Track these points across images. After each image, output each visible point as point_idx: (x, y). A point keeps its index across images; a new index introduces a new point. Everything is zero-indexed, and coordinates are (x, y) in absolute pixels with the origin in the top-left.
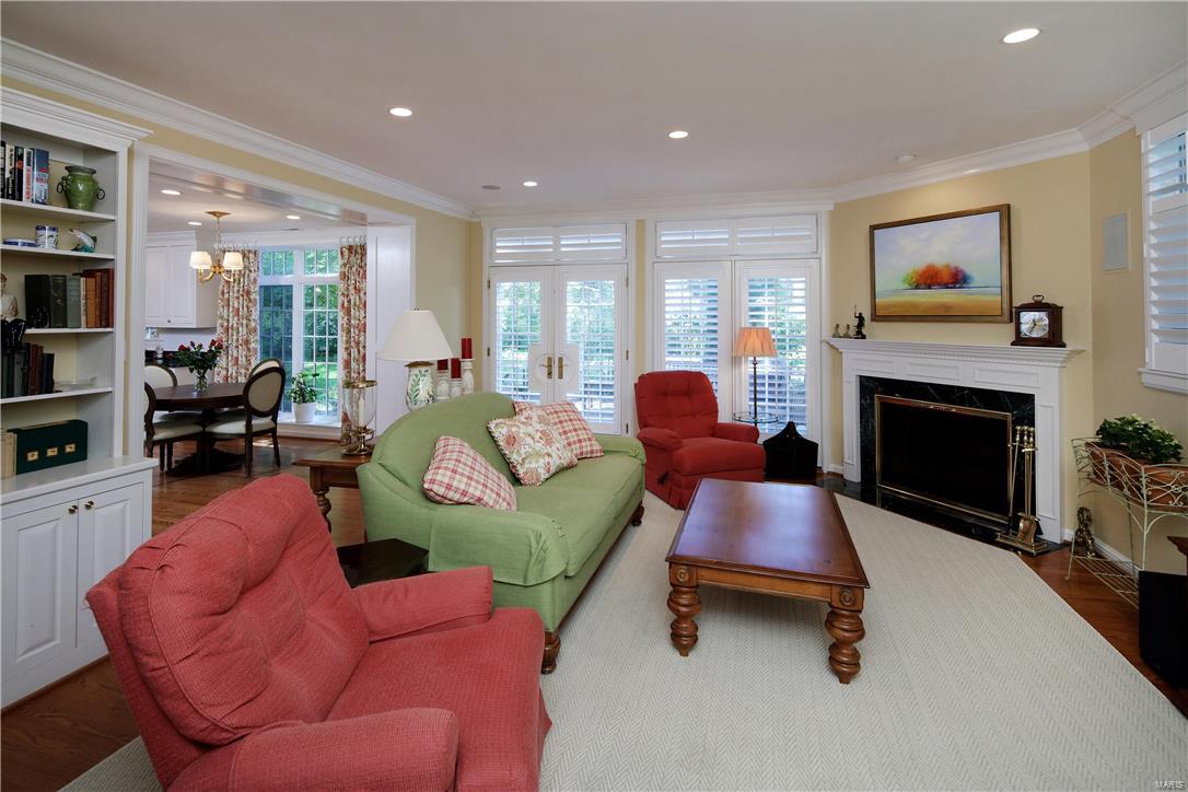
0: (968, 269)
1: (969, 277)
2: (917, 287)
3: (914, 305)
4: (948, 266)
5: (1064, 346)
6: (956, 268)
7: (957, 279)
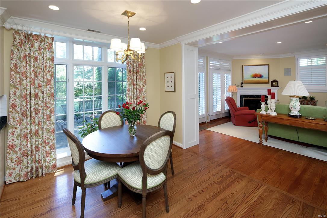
0: (263, 75)
2: (253, 77)
3: (252, 81)
4: (259, 74)
5: (279, 87)
6: (261, 74)
7: (261, 76)
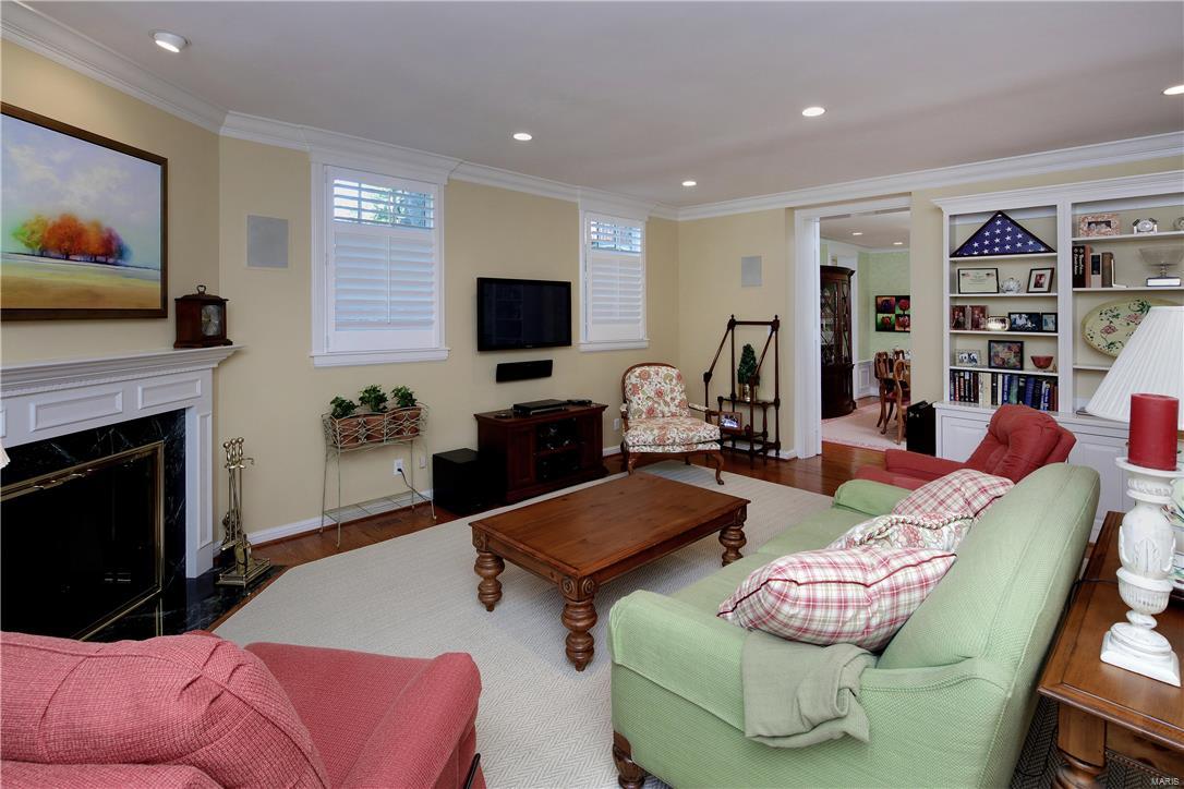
1: (127, 250)
2: (43, 253)
4: (97, 225)
5: (229, 343)
6: (110, 231)
7: (109, 251)
